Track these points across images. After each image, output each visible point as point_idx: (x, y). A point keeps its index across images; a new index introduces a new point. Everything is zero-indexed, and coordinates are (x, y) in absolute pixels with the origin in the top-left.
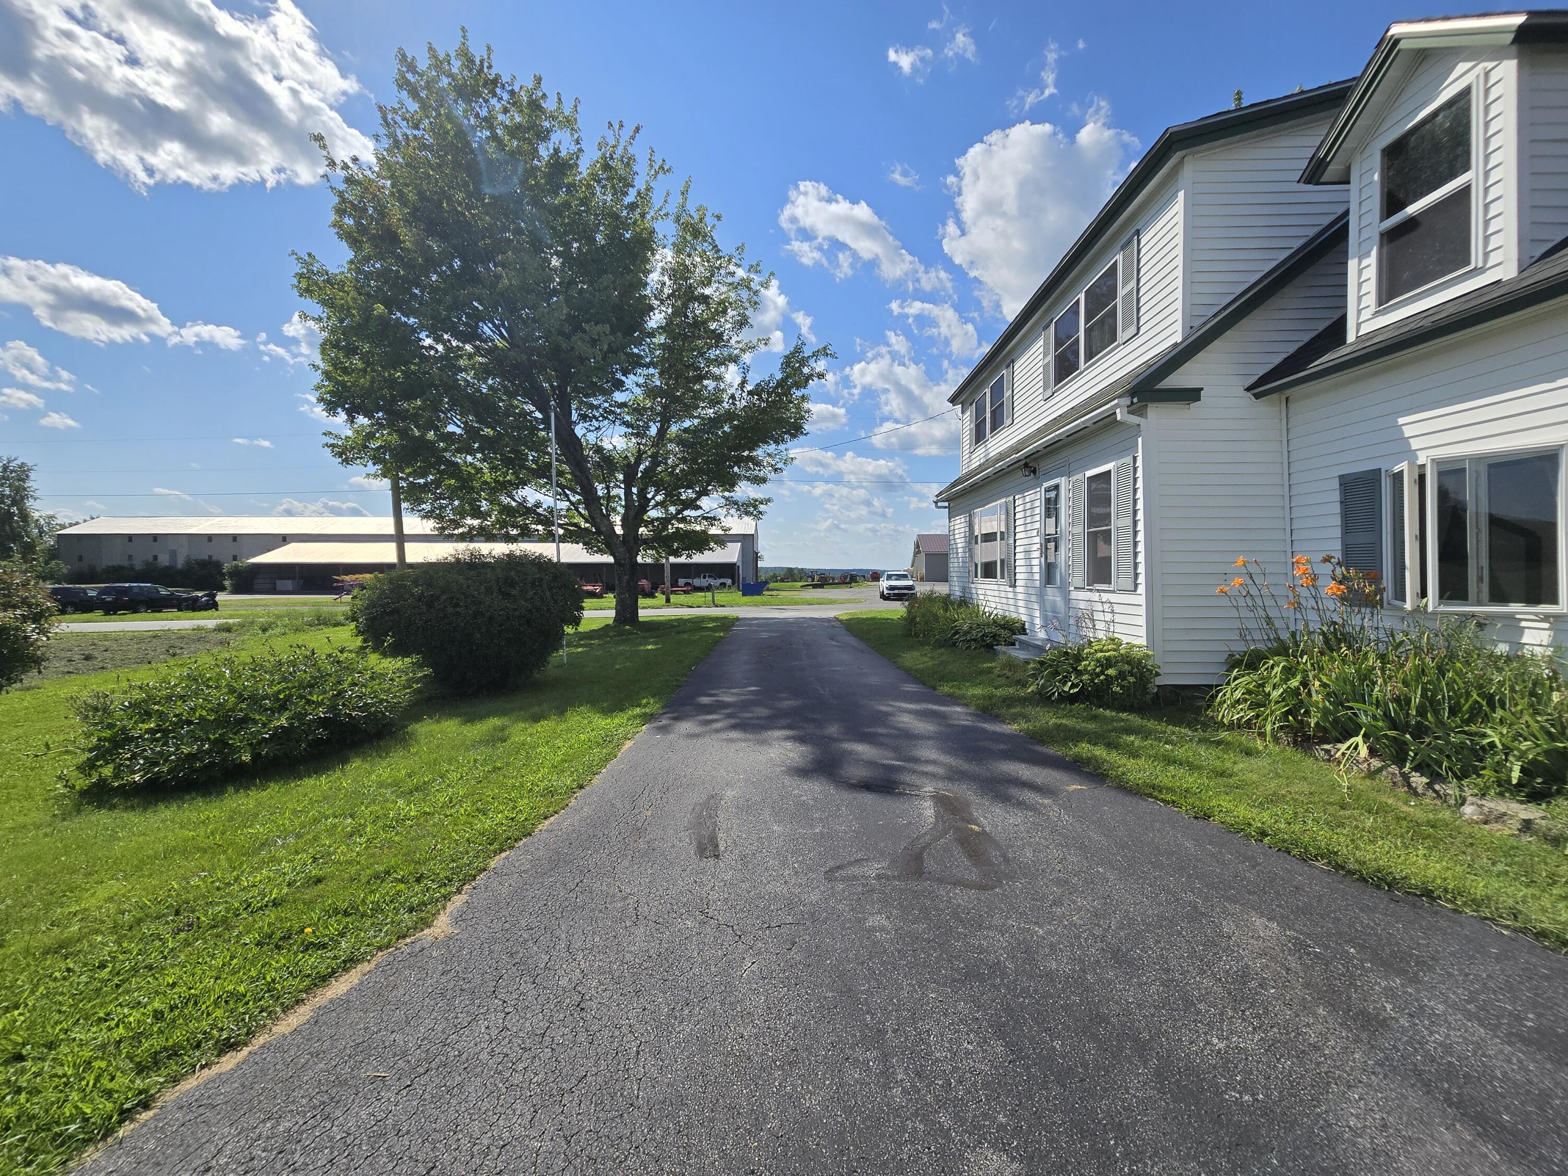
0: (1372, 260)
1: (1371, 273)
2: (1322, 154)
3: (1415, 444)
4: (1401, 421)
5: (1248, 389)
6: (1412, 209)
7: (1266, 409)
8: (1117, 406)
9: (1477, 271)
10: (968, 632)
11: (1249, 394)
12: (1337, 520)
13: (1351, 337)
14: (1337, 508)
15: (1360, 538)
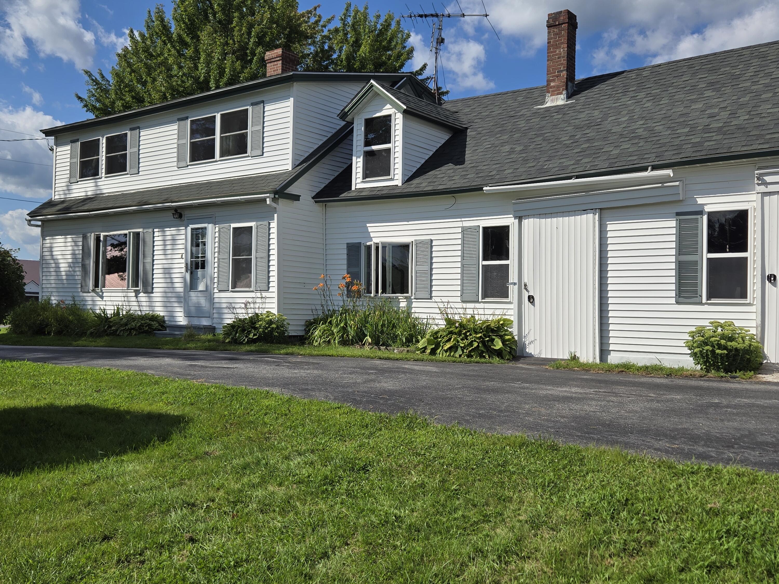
0: (361, 160)
1: (360, 164)
2: (346, 110)
3: (372, 235)
4: (368, 225)
5: (313, 198)
6: (375, 148)
7: (318, 208)
8: (268, 197)
9: (392, 179)
10: (126, 325)
11: (313, 200)
12: (345, 262)
13: (353, 188)
14: (345, 257)
15: (354, 270)
